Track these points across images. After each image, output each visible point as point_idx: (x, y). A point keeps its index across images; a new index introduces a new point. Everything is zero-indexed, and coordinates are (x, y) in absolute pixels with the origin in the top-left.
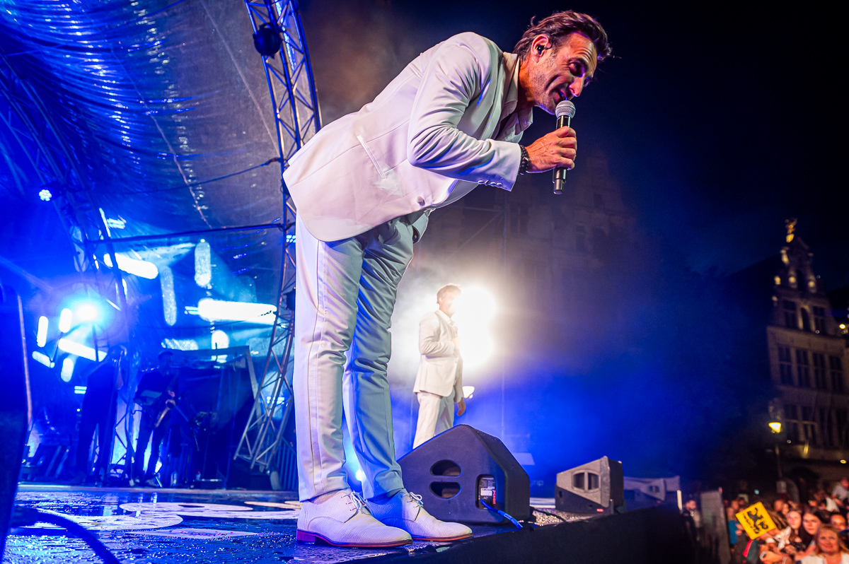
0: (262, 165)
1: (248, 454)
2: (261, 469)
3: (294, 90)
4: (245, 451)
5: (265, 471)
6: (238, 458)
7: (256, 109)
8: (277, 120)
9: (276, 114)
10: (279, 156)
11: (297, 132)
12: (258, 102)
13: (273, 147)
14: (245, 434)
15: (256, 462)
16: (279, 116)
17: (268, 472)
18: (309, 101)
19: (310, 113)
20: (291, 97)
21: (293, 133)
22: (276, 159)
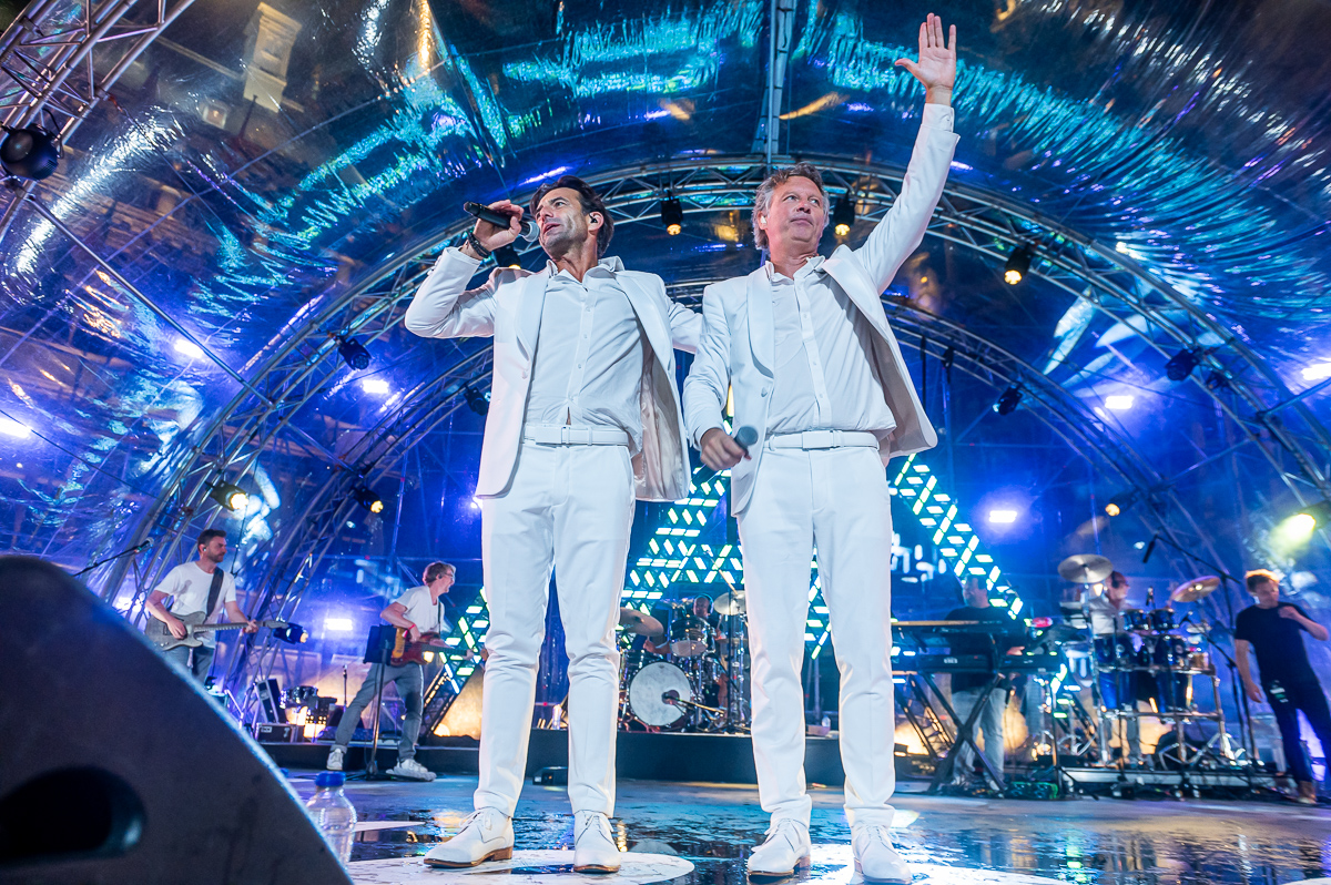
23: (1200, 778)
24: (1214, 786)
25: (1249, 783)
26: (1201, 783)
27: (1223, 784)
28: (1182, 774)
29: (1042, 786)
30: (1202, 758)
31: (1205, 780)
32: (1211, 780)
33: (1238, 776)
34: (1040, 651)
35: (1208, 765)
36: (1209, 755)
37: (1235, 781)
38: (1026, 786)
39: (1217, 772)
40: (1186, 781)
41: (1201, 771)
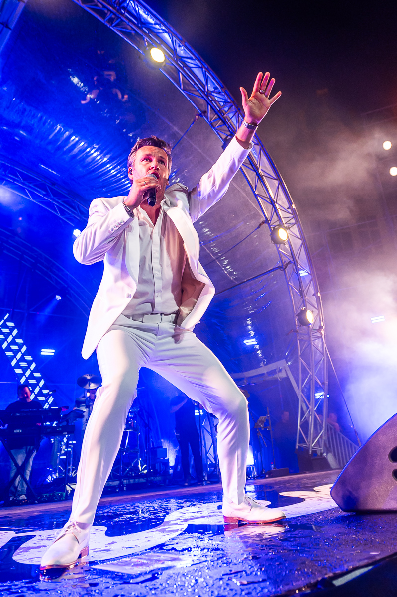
0: (256, 230)
1: (305, 442)
2: (319, 453)
3: (260, 171)
4: (302, 440)
5: (322, 454)
6: (299, 446)
7: (241, 194)
8: (256, 196)
9: (254, 192)
10: (264, 220)
11: (270, 198)
12: (241, 188)
13: (260, 215)
14: (299, 427)
15: (313, 448)
16: (256, 193)
17: (325, 454)
18: (273, 174)
19: (276, 182)
20: (260, 177)
21: (268, 200)
22: (263, 222)
23: (128, 481)
24: (133, 484)
25: (147, 480)
26: (128, 483)
27: (136, 482)
28: (120, 480)
29: (58, 494)
30: (129, 471)
31: (129, 481)
32: (132, 481)
33: (143, 478)
34: (65, 423)
35: (132, 474)
36: (131, 470)
37: (142, 480)
38: (50, 495)
39: (134, 478)
40: (121, 483)
41: (128, 477)
